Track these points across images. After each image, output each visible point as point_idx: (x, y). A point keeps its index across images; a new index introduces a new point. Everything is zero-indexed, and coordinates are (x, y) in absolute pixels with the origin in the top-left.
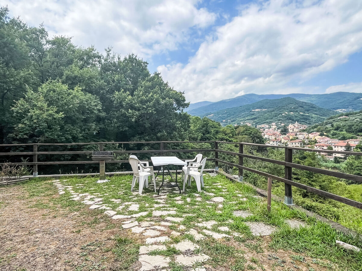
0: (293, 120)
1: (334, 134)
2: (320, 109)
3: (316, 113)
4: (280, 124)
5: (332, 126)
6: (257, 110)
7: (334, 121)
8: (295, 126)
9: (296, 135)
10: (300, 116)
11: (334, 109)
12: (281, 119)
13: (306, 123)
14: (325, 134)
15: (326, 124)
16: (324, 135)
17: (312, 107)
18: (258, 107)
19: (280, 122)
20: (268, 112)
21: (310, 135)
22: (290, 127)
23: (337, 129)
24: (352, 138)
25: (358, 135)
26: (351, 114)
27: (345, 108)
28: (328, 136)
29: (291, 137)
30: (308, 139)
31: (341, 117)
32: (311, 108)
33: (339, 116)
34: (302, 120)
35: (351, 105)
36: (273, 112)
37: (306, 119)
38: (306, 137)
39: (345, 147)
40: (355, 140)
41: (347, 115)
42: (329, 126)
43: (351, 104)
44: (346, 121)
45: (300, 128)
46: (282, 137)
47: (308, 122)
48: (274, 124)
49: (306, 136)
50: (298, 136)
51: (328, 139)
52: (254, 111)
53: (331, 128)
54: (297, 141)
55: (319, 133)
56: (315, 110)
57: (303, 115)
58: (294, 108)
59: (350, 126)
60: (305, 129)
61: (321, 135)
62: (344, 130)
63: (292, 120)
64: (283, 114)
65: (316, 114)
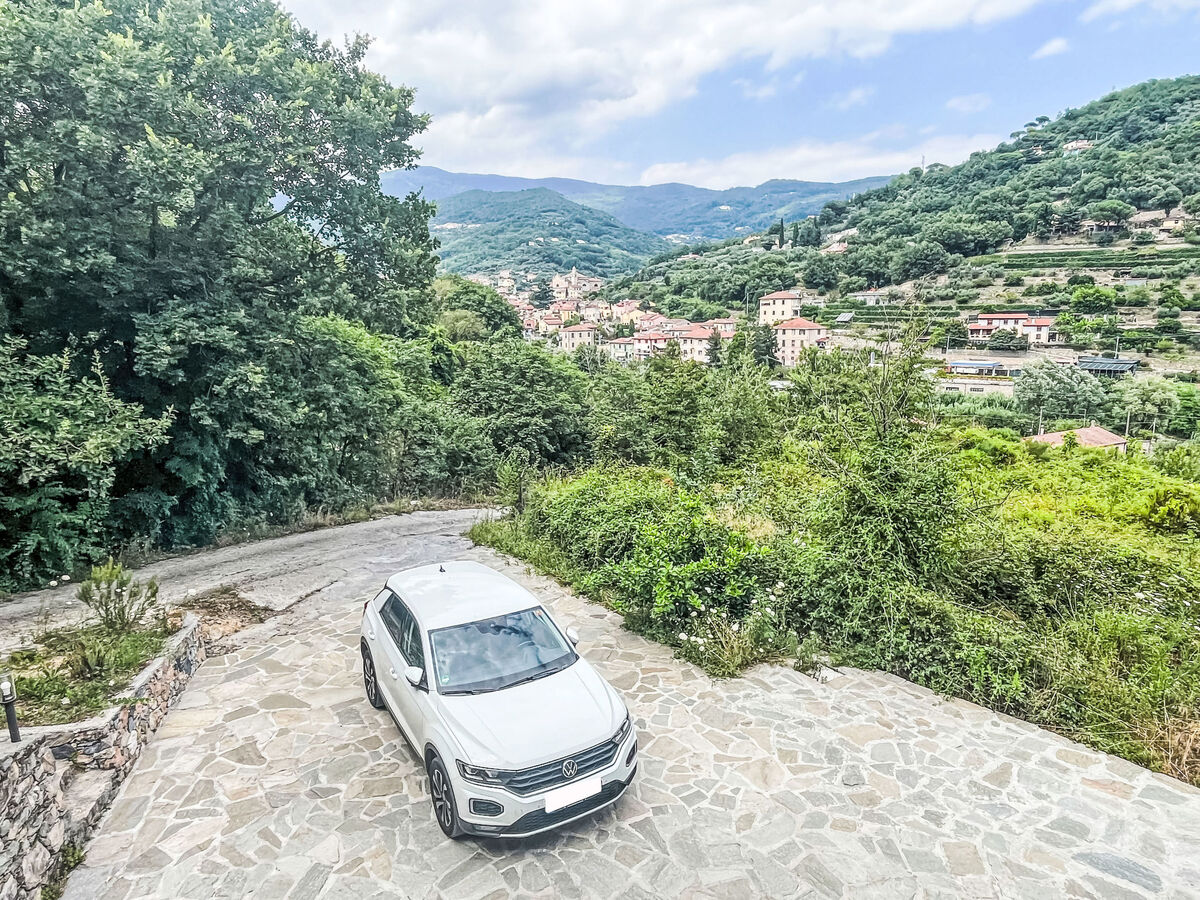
0: (559, 263)
1: (674, 306)
2: (628, 232)
3: (618, 241)
4: (522, 273)
5: (667, 281)
6: (450, 226)
7: (669, 267)
8: (570, 282)
9: (578, 308)
10: (577, 252)
11: (660, 233)
12: (525, 257)
13: (595, 272)
14: (652, 304)
15: (652, 276)
16: (649, 308)
17: (607, 225)
18: (453, 214)
19: (524, 266)
20: (486, 233)
21: (614, 308)
22: (558, 282)
23: (678, 291)
24: (718, 315)
25: (731, 308)
26: (706, 249)
27: (685, 232)
28: (658, 311)
29: (565, 317)
30: (610, 319)
31: (684, 258)
32: (605, 226)
33: (680, 254)
34: (583, 264)
35: (700, 223)
36: (500, 236)
37: (594, 261)
38: (606, 316)
39: (709, 340)
40: (725, 321)
41: (697, 252)
42: (658, 281)
43: (699, 220)
44: (696, 267)
45: (584, 288)
46: (538, 314)
47: (599, 270)
48: (505, 274)
49: (605, 312)
50: (582, 312)
51: (662, 319)
52: (441, 230)
53: (665, 289)
54: (583, 326)
55: (637, 304)
56: (615, 233)
57: (585, 249)
58: (561, 225)
59: (713, 282)
60: (597, 290)
61: (645, 308)
62: (695, 293)
63: (557, 263)
64: (530, 243)
65: (618, 246)
